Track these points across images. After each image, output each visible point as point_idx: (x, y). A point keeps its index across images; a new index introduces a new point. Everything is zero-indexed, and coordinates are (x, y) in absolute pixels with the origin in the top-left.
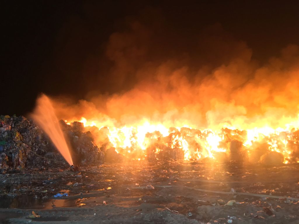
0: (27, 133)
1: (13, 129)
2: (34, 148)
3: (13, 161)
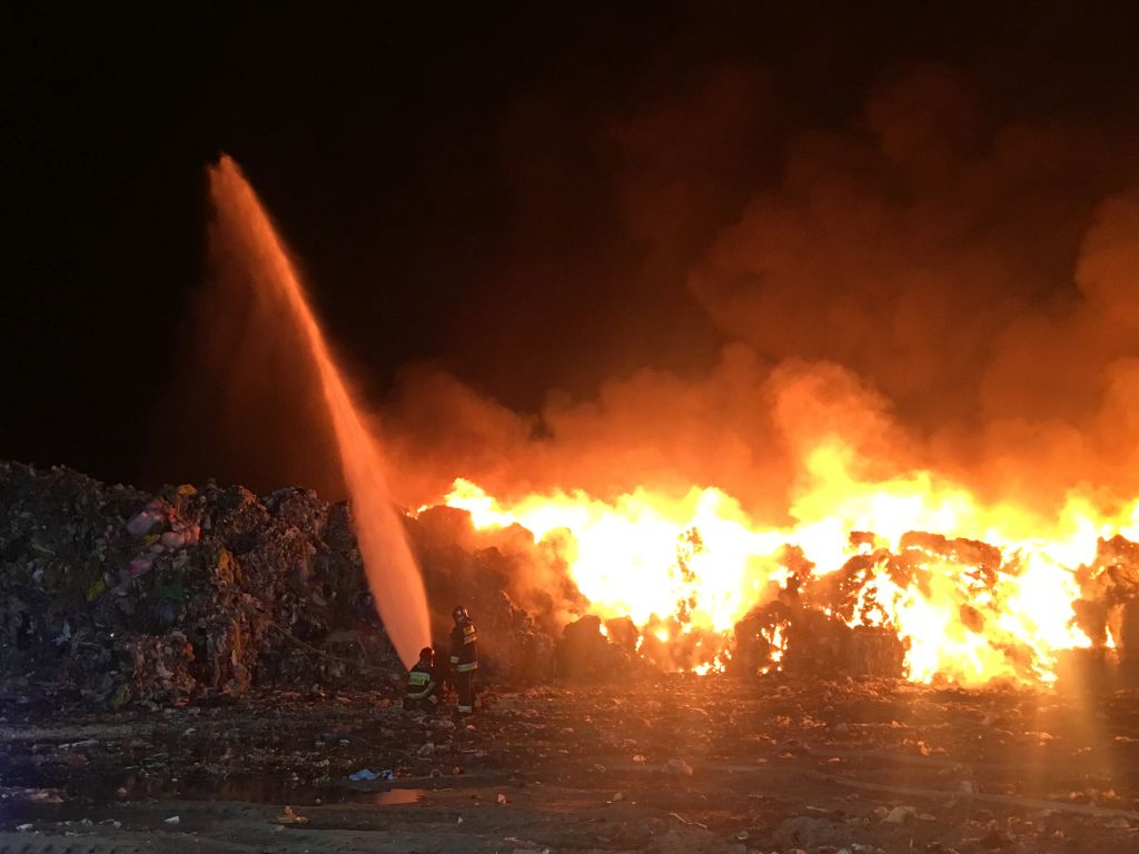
0: (256, 552)
1: (207, 538)
2: (283, 612)
3: (211, 664)
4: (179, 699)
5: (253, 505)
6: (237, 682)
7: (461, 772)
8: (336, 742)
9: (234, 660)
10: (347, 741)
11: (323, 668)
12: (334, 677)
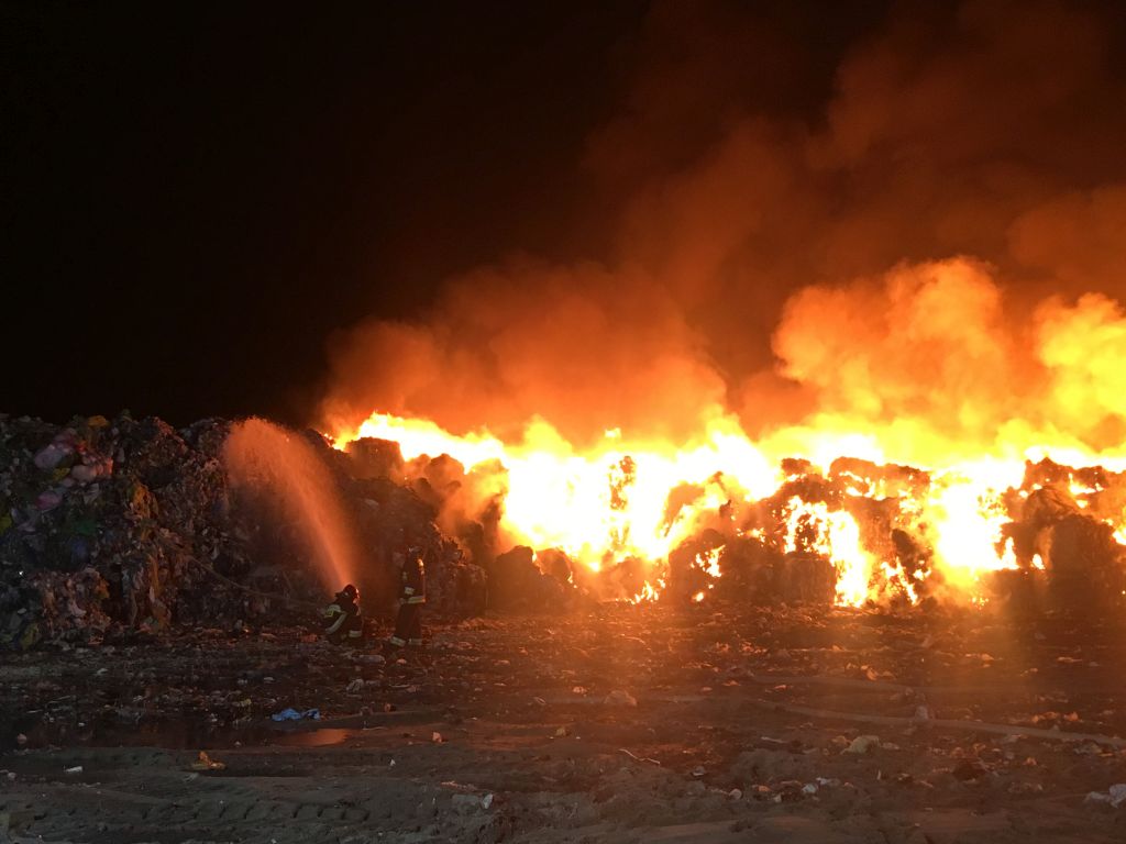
0: (174, 486)
1: (121, 472)
2: (204, 548)
3: (127, 601)
4: (92, 638)
5: (169, 437)
6: (155, 619)
7: (393, 709)
8: (258, 680)
9: (152, 597)
10: (271, 679)
11: (246, 604)
12: (258, 613)
